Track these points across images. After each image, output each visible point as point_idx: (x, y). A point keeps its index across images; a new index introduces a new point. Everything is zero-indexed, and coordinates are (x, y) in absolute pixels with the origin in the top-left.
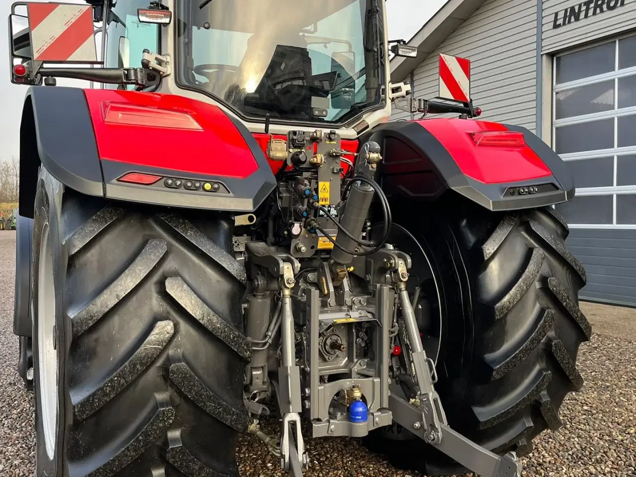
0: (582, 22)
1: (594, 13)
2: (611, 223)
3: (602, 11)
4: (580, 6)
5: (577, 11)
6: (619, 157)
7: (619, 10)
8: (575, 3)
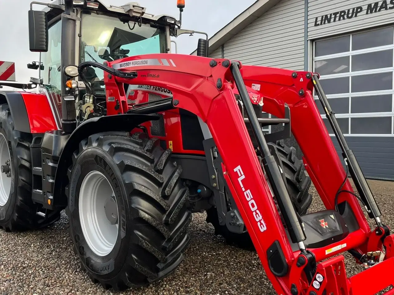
0: (332, 24)
1: (339, 20)
2: (348, 133)
3: (344, 19)
4: (331, 15)
5: (329, 18)
6: (352, 98)
7: (354, 19)
8: (328, 13)
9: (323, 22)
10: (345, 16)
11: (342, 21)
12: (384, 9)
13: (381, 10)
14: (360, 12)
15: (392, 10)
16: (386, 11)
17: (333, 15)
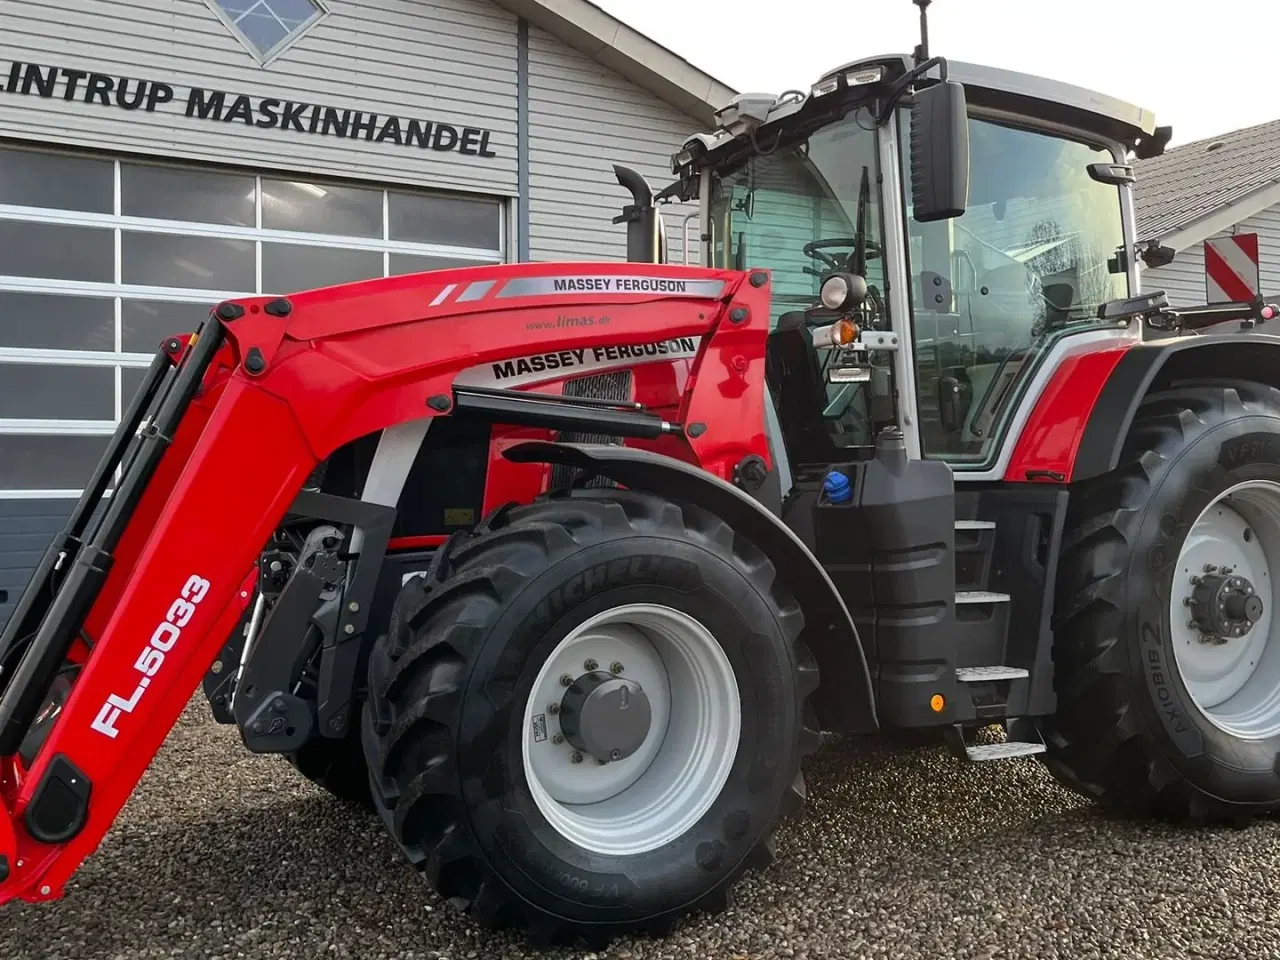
0: (56, 103)
1: (89, 99)
3: (106, 102)
4: (53, 71)
5: (44, 78)
7: (139, 115)
8: (45, 62)
9: (20, 84)
10: (112, 97)
11: (96, 108)
12: (243, 120)
13: (235, 119)
14: (162, 100)
15: (264, 130)
16: (244, 127)
17: (63, 74)
